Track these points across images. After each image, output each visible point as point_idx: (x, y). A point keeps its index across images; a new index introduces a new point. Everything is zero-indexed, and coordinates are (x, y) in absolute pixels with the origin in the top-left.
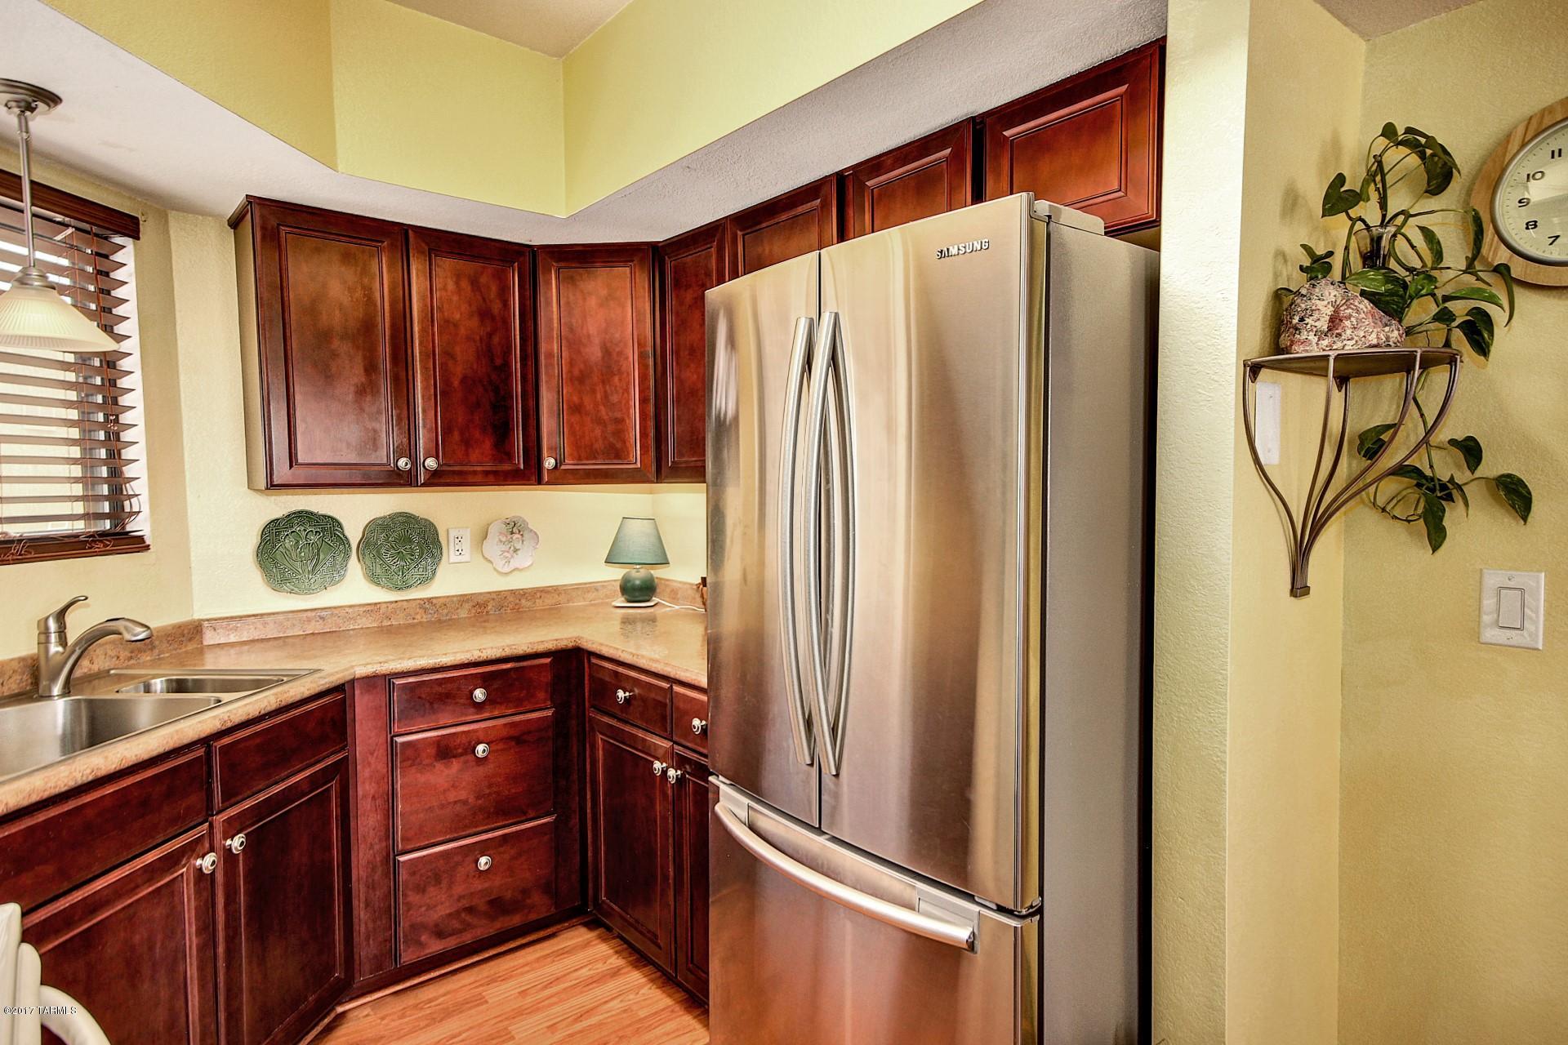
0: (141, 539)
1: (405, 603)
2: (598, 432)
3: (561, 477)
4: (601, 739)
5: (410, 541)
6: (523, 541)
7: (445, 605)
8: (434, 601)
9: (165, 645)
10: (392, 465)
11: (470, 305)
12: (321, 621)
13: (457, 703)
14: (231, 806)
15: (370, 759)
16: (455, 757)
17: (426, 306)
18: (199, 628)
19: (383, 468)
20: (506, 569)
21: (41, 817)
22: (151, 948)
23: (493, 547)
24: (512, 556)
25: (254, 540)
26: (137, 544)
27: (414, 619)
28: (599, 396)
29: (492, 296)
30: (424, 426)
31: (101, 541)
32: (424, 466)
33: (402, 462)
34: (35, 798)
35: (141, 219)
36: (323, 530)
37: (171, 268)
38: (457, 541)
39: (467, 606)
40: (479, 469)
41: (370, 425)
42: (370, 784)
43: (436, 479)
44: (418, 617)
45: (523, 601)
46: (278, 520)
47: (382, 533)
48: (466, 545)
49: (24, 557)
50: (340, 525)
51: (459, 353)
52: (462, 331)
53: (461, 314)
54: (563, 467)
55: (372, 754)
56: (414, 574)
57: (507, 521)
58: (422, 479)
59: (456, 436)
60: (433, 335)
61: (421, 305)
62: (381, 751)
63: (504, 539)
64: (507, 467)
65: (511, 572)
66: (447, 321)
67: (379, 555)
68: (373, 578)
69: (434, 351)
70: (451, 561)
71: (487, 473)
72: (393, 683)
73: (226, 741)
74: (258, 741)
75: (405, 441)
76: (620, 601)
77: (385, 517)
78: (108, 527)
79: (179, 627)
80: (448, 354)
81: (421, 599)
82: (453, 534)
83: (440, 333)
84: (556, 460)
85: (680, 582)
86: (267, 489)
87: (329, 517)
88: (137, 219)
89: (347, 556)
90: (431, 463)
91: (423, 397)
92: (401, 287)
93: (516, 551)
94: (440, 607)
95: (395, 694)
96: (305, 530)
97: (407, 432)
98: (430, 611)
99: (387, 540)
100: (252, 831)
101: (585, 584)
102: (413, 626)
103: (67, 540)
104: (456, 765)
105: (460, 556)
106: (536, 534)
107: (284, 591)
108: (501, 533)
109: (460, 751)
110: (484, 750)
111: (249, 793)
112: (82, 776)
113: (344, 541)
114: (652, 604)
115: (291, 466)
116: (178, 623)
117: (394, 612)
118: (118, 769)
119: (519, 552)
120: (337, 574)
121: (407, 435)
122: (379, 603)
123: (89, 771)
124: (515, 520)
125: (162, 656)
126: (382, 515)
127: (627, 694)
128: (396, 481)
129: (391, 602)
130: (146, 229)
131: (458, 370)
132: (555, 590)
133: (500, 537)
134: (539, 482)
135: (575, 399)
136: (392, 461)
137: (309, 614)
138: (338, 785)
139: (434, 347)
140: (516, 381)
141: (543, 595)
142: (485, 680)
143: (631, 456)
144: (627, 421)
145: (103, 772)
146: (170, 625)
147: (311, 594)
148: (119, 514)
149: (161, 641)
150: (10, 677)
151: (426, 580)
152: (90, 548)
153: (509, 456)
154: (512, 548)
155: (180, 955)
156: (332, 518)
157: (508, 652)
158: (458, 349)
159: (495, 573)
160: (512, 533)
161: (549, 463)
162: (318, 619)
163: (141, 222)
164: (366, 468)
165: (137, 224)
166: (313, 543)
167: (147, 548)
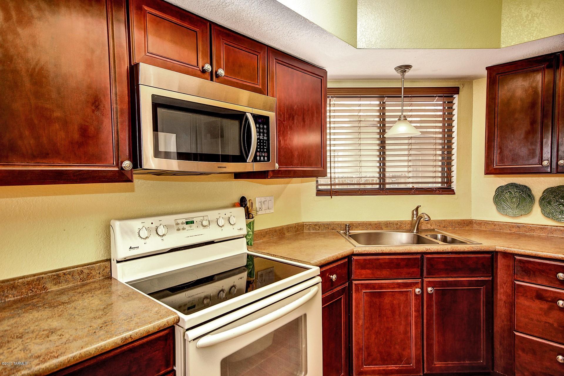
0: (453, 190)
13: (548, 276)
14: (430, 278)
15: (503, 285)
16: (545, 301)
18: (471, 222)
21: (368, 257)
22: (399, 307)
26: (451, 192)
31: (442, 190)
32: (557, 164)
33: (545, 163)
34: (366, 252)
36: (522, 191)
37: (472, 100)
41: (531, 147)
42: (503, 296)
46: (502, 186)
47: (551, 194)
49: (415, 193)
50: (530, 190)
55: (505, 284)
58: (556, 170)
62: (509, 284)
67: (550, 203)
68: (546, 215)
72: (515, 258)
73: (429, 256)
74: (443, 260)
77: (553, 187)
78: (446, 186)
87: (525, 186)
88: (459, 87)
89: (534, 204)
90: (562, 162)
95: (516, 262)
96: (514, 191)
99: (554, 197)
104: (546, 305)
107: (504, 214)
109: (549, 299)
110: (562, 304)
113: (532, 198)
118: (389, 252)
122: (548, 225)
123: (380, 250)
129: (554, 226)
130: (462, 90)
136: (540, 162)
137: (513, 225)
138: (485, 290)
145: (384, 252)
147: (514, 217)
148: (449, 182)
152: (435, 192)
155: (409, 315)
162: (517, 227)
165: (459, 89)
166: (517, 196)
167: (454, 194)
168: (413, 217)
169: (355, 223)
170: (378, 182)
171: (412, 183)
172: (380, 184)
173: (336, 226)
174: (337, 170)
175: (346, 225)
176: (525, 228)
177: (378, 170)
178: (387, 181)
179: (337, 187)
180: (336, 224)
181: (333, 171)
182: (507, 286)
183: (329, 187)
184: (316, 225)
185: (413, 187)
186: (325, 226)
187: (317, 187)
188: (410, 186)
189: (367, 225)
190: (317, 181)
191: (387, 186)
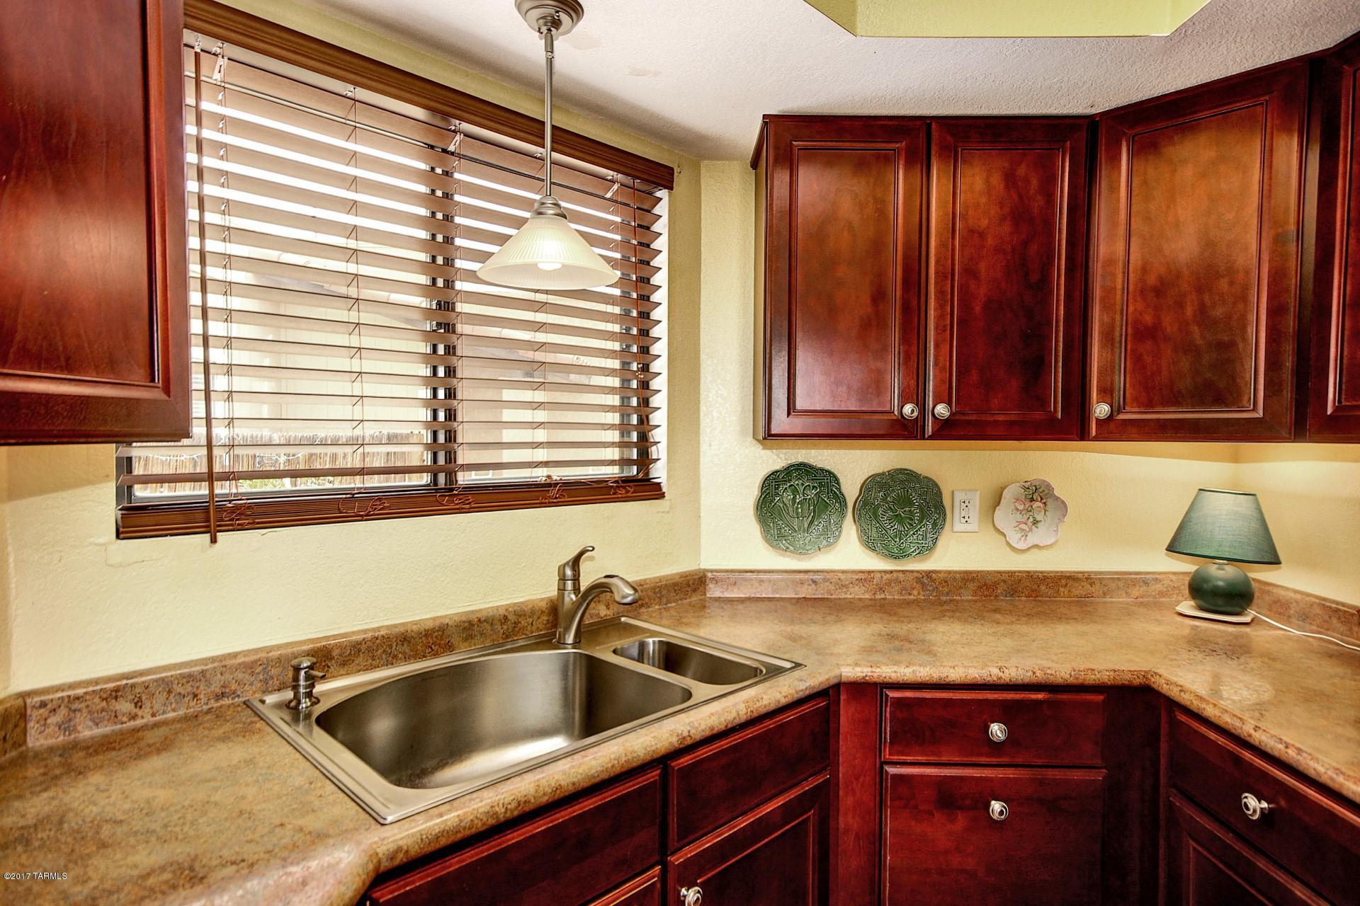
0: (658, 486)
1: (901, 575)
2: (1185, 364)
3: (1113, 430)
4: (1194, 848)
5: (911, 504)
6: (1045, 511)
7: (946, 582)
8: (934, 576)
9: (673, 594)
10: (896, 413)
11: (1001, 208)
12: (813, 586)
13: (965, 736)
14: (688, 844)
15: (855, 784)
16: (960, 808)
17: (947, 214)
18: (703, 580)
19: (886, 417)
20: (1022, 546)
23: (1004, 517)
24: (1031, 530)
25: (754, 493)
26: (654, 492)
27: (910, 594)
28: (1189, 311)
29: (1032, 192)
30: (936, 364)
31: (624, 487)
32: (933, 414)
33: (908, 409)
35: (676, 170)
36: (821, 485)
37: (700, 217)
38: (964, 505)
39: (971, 586)
40: (1001, 418)
41: (874, 365)
42: (853, 818)
43: (948, 431)
44: (915, 592)
45: (1043, 588)
46: (777, 472)
47: (879, 492)
48: (974, 514)
49: (559, 500)
50: (837, 480)
51: (983, 270)
52: (990, 242)
53: (990, 219)
54: (1121, 417)
55: (857, 779)
56: (911, 542)
57: (1027, 485)
58: (929, 430)
59: (974, 376)
60: (953, 250)
61: (941, 213)
62: (867, 779)
63: (1021, 507)
64: (1038, 415)
65: (1029, 549)
66: (972, 231)
67: (876, 516)
68: (869, 544)
69: (953, 270)
70: (955, 530)
71: (1011, 424)
72: (887, 696)
75: (913, 383)
76: (1187, 607)
77: (883, 474)
78: (635, 473)
79: (685, 576)
80: (970, 272)
81: (918, 572)
82: (959, 496)
83: (962, 246)
84: (1111, 407)
85: (1296, 592)
86: (765, 438)
87: (826, 471)
88: (672, 169)
89: (842, 515)
90: (942, 410)
91: (936, 328)
92: (918, 193)
93: (1035, 522)
94: (940, 583)
95: (888, 709)
96: (802, 484)
97: (915, 372)
98: (928, 588)
99: (884, 499)
100: (713, 876)
101: (1130, 573)
102: (908, 603)
103: (595, 485)
104: (961, 822)
105: (967, 524)
106: (1063, 502)
107: (780, 548)
108: (1017, 500)
109: (968, 802)
110: (1002, 811)
111: (710, 827)
112: (506, 812)
113: (840, 499)
114: (1247, 619)
115: (789, 414)
116: (685, 572)
117: (889, 583)
119: (1039, 525)
120: (831, 537)
121: (915, 376)
122: (873, 572)
124: (1037, 484)
125: (669, 605)
126: (881, 471)
127: (1264, 805)
128: (899, 432)
129: (885, 572)
130: (680, 181)
131: (982, 292)
132: (1088, 578)
133: (1016, 504)
134: (1083, 435)
135: (1148, 319)
136: (896, 408)
137: (802, 576)
138: (816, 817)
139: (953, 264)
140: (1058, 300)
141: (1070, 583)
142: (1005, 712)
143: (1246, 398)
144: (1241, 345)
146: (678, 574)
147: (804, 554)
148: (645, 460)
149: (669, 591)
150: (539, 618)
151: (926, 549)
152: (614, 494)
153: (1043, 402)
154: (1031, 519)
156: (830, 473)
157: (1040, 677)
158: (982, 266)
159: (1008, 549)
160: (1032, 500)
161: (1101, 410)
162: (811, 582)
163: (676, 174)
164: (867, 417)
165: (672, 174)
166: (810, 499)
167: (662, 496)
168: (562, 589)
169: (339, 646)
170: (428, 460)
171: (546, 464)
172: (434, 471)
173: (240, 675)
174: (241, 408)
175: (297, 669)
176: (827, 584)
177: (424, 414)
178: (464, 457)
179: (246, 487)
180: (237, 668)
181: (219, 409)
182: (862, 786)
183: (202, 490)
184: (116, 694)
185: (549, 477)
186: (178, 689)
187: (124, 492)
188: (540, 474)
189: (391, 646)
190: (125, 465)
191: (464, 478)
